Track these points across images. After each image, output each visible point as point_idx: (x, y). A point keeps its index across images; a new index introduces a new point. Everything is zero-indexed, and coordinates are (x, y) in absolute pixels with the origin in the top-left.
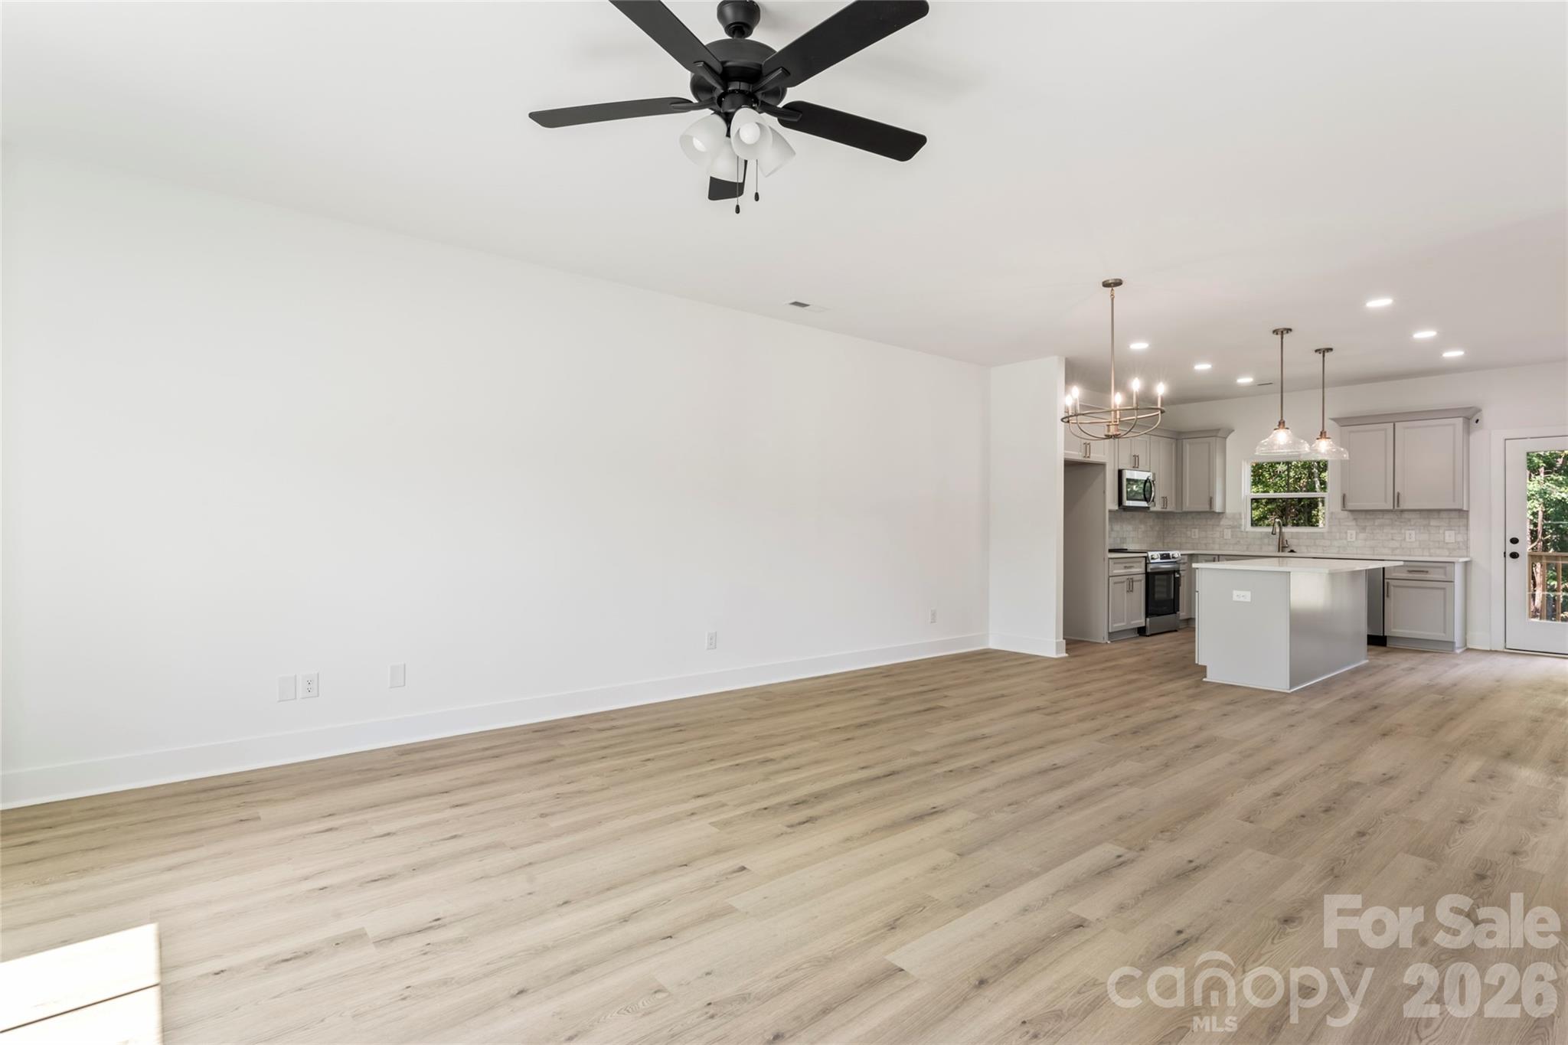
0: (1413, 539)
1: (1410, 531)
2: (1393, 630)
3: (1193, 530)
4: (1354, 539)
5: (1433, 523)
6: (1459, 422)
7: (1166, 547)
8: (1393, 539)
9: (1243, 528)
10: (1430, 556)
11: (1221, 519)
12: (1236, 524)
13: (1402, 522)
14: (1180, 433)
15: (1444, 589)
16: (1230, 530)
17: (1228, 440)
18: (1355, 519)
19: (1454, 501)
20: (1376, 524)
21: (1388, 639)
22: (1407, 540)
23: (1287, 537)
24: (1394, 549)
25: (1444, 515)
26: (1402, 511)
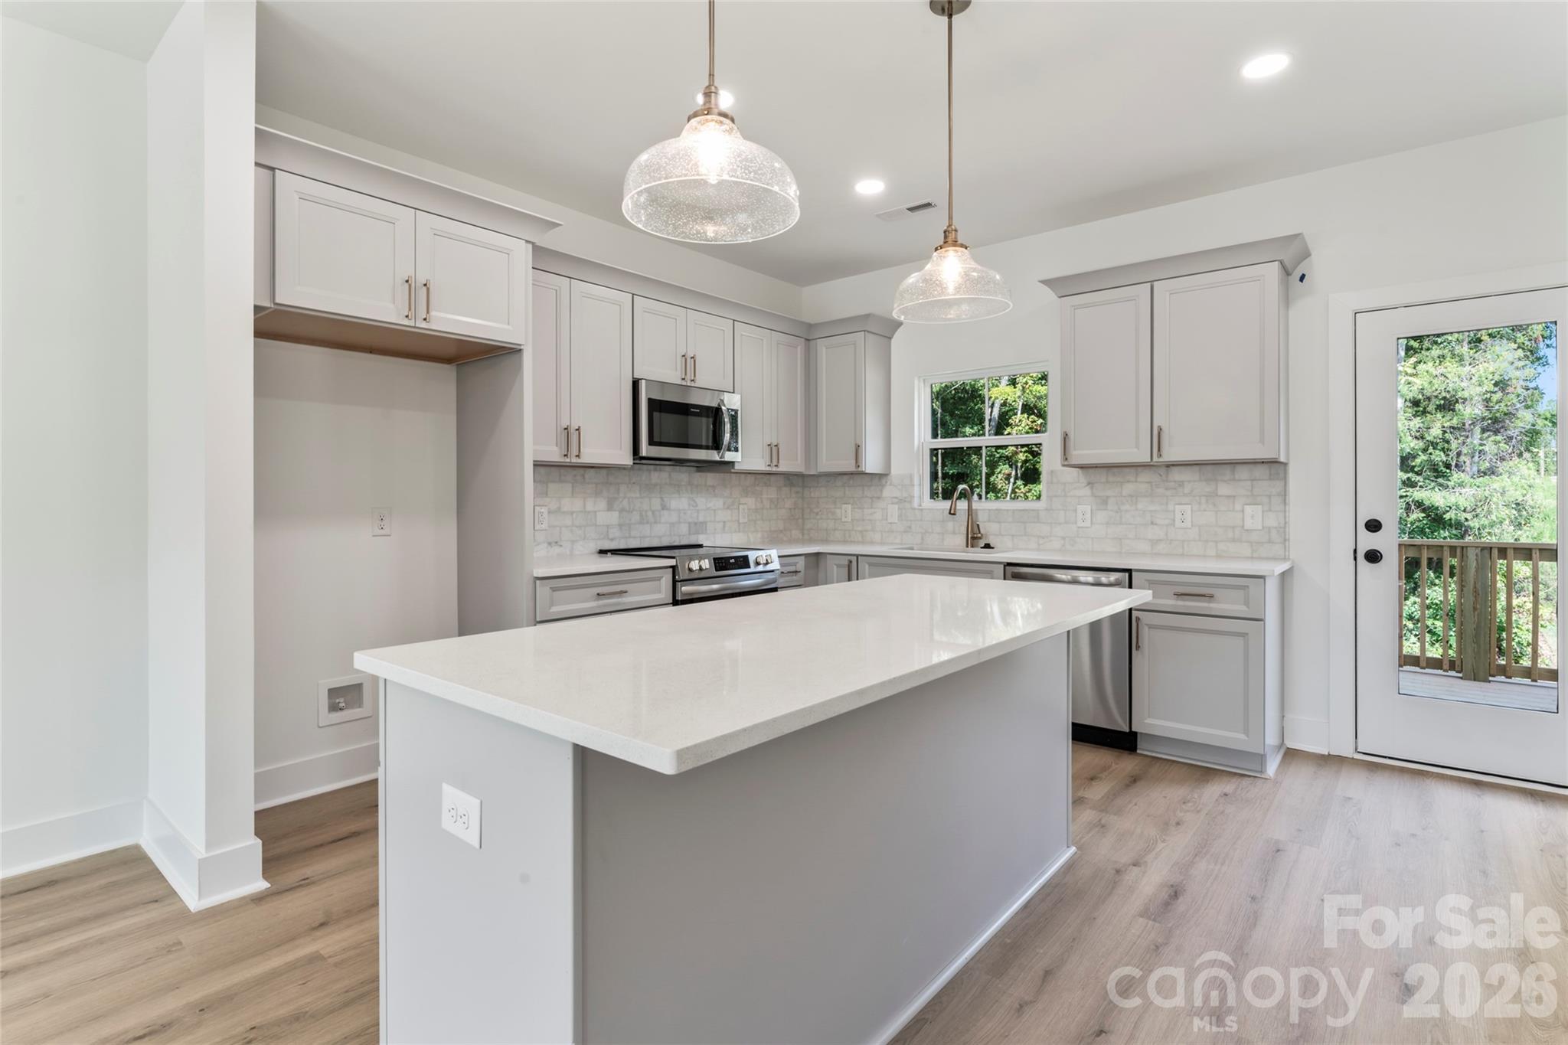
0: (1188, 524)
1: (1183, 507)
2: (1148, 721)
3: (844, 506)
4: (1088, 523)
5: (1224, 489)
6: (1271, 272)
7: (806, 537)
8: (1152, 523)
9: (916, 504)
10: (1219, 557)
11: (883, 486)
12: (905, 495)
13: (1167, 489)
14: (810, 327)
15: (1244, 635)
16: (896, 506)
17: (893, 340)
18: (1089, 484)
19: (1262, 441)
20: (1125, 493)
21: (1139, 736)
22: (1178, 523)
23: (982, 519)
24: (1154, 542)
25: (1243, 472)
26: (1170, 465)
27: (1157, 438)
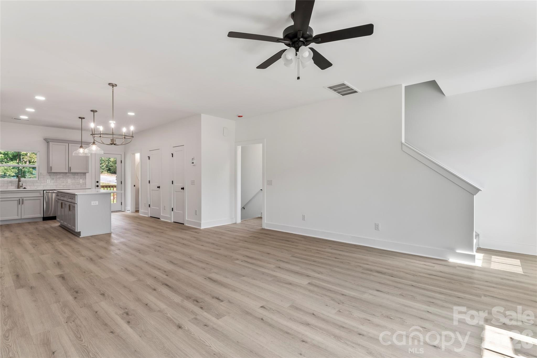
0: (70, 182)
1: (69, 180)
4: (49, 183)
5: (76, 177)
8: (63, 182)
10: (75, 187)
13: (66, 177)
18: (51, 176)
19: (82, 170)
20: (57, 177)
22: (68, 182)
24: (64, 186)
25: (79, 174)
26: (70, 173)
27: (70, 169)
